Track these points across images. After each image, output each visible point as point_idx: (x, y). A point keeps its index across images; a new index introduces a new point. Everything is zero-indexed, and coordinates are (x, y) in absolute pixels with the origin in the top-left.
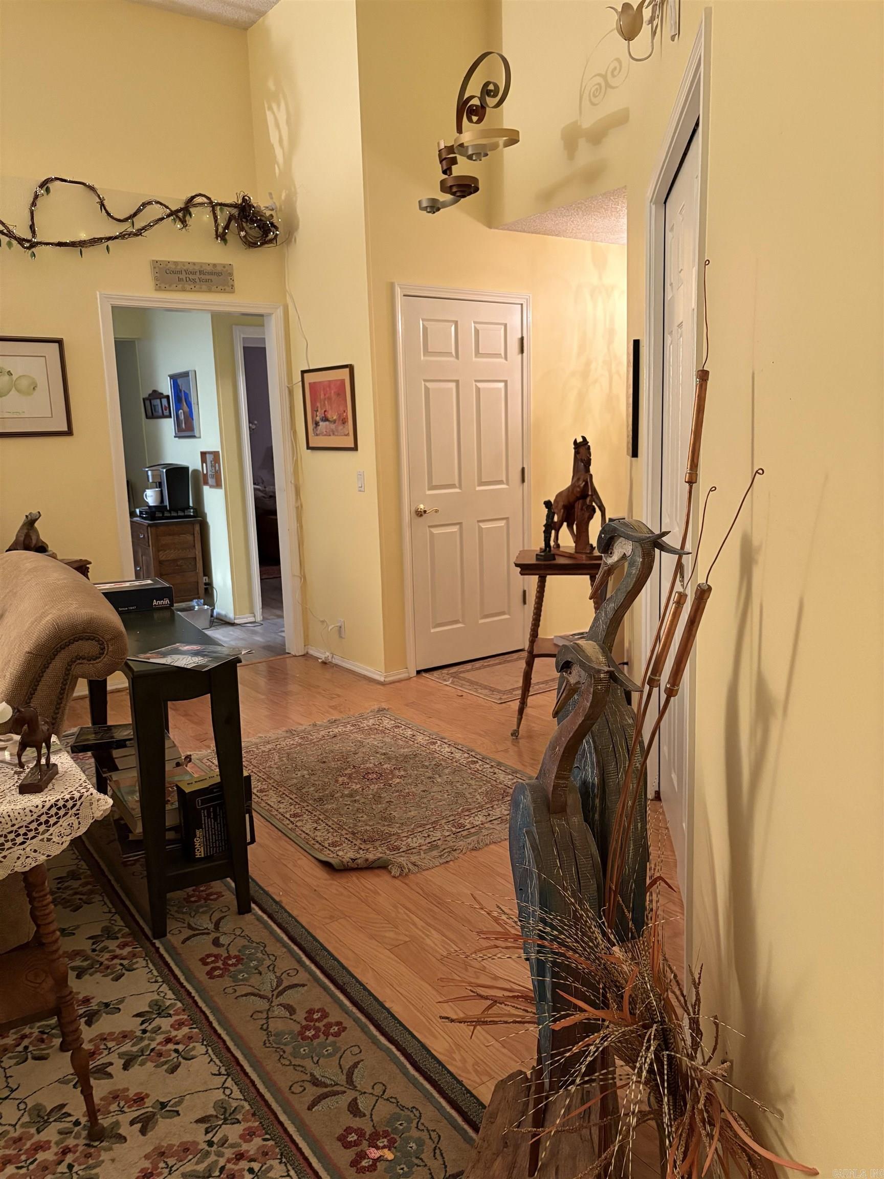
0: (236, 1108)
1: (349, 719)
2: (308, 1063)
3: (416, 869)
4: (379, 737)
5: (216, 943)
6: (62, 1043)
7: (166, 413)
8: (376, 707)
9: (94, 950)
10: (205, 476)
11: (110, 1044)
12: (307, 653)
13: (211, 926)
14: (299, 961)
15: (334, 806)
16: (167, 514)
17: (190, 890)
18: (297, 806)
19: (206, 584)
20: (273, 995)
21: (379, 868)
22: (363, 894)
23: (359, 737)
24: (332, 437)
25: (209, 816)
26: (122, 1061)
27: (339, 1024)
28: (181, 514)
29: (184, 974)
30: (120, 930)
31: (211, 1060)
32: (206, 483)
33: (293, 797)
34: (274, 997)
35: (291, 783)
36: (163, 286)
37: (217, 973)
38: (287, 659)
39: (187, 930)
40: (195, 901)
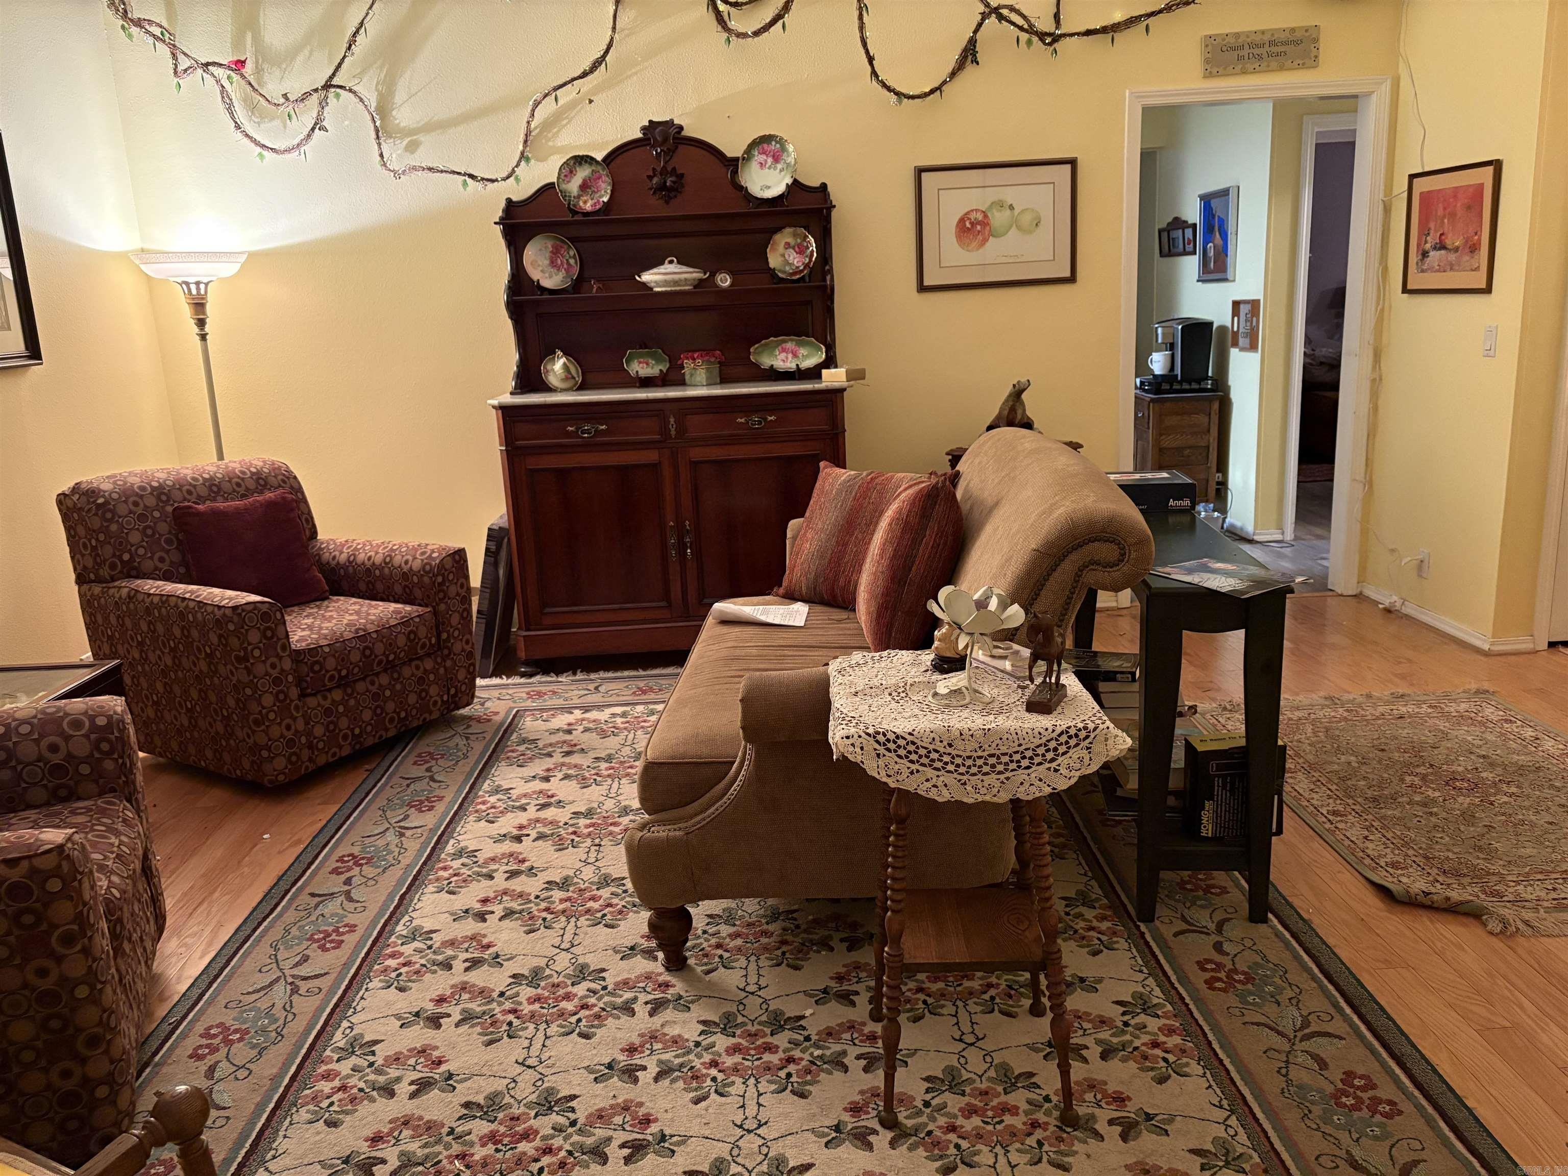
0: (1241, 1154)
1: (1426, 698)
2: (1344, 1137)
3: (1529, 931)
4: (1477, 730)
5: (1218, 947)
6: (1031, 1005)
7: (1189, 248)
8: (1474, 686)
9: (1067, 914)
10: (1235, 334)
11: (1086, 1025)
12: (1361, 593)
13: (1212, 927)
14: (1336, 1006)
15: (1397, 813)
16: (1176, 386)
17: (1186, 874)
18: (1338, 802)
19: (1218, 483)
20: (1295, 1036)
21: (1466, 914)
22: (1439, 945)
23: (1442, 725)
24: (1450, 274)
25: (1224, 788)
26: (1100, 1049)
27: (1391, 1103)
28: (1195, 386)
29: (1175, 973)
30: (1097, 900)
31: (1210, 1086)
32: (1235, 344)
33: (1334, 787)
34: (1298, 1039)
35: (1329, 768)
36: (1215, 70)
37: (1218, 985)
38: (1329, 599)
39: (1180, 922)
40: (1191, 890)
